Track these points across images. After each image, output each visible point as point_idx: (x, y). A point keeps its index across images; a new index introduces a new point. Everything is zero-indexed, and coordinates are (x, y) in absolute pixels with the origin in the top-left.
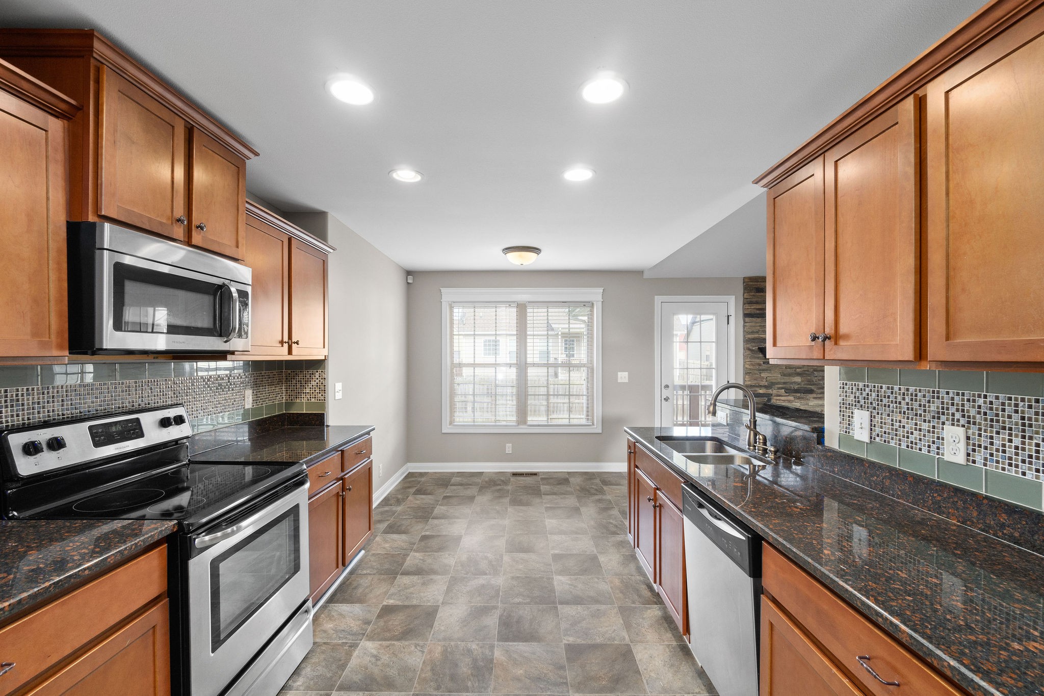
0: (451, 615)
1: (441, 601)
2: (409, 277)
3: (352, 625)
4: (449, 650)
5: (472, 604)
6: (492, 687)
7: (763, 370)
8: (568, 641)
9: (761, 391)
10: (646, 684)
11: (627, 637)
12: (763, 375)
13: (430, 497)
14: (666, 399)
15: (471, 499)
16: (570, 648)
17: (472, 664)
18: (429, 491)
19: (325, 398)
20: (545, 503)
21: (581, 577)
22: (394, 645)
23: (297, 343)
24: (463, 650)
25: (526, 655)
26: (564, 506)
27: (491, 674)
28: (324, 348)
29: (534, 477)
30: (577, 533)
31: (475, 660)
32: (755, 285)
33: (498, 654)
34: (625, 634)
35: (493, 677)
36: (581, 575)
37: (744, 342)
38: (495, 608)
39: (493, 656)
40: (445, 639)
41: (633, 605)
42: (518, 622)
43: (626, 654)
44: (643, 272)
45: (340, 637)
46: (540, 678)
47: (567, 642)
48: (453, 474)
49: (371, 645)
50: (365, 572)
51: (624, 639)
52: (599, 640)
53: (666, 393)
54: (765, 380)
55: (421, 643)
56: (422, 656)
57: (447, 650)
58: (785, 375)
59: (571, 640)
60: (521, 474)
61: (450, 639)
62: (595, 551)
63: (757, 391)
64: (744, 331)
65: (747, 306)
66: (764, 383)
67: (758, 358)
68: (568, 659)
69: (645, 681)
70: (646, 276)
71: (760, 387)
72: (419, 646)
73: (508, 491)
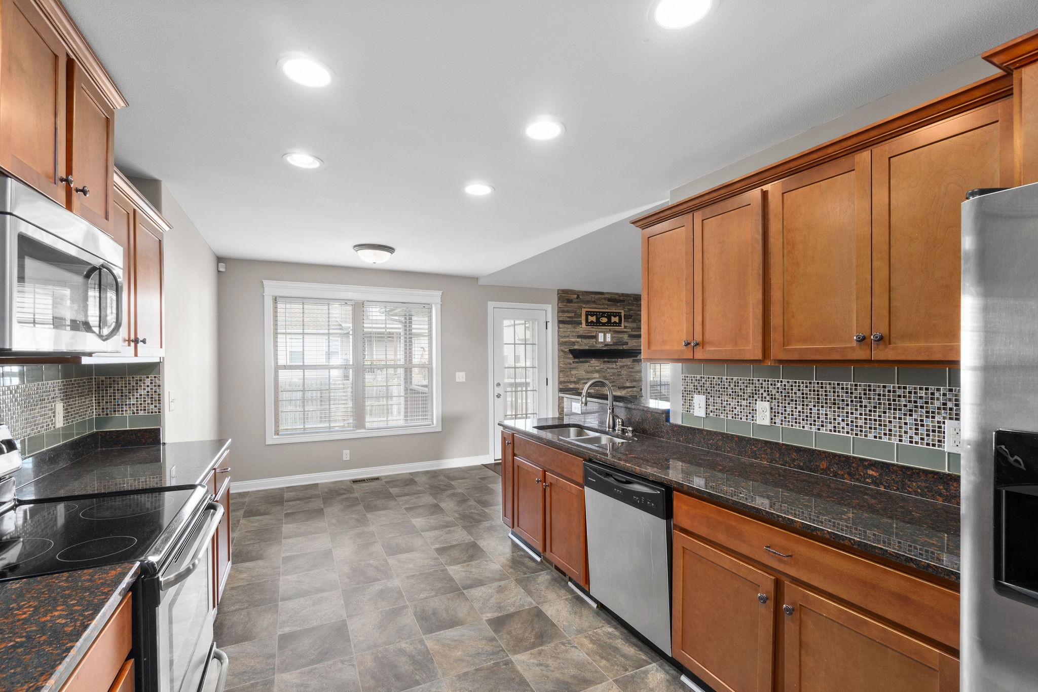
0: (364, 625)
1: (345, 615)
2: (220, 264)
3: (252, 664)
4: (380, 655)
5: (381, 610)
6: (440, 673)
7: (573, 368)
8: (487, 617)
9: (572, 386)
10: (564, 632)
11: (533, 601)
12: (573, 372)
13: (267, 517)
14: (499, 396)
15: (320, 512)
16: (491, 622)
17: (410, 661)
18: (262, 511)
19: (160, 409)
20: (403, 505)
21: (471, 563)
22: (316, 668)
23: (144, 341)
24: (394, 651)
25: (456, 638)
26: (422, 504)
27: (433, 663)
28: (161, 347)
29: (377, 481)
30: (447, 527)
31: (412, 657)
32: (566, 296)
33: (430, 643)
34: (530, 599)
35: (437, 665)
36: (470, 561)
37: (558, 344)
38: (404, 607)
39: (427, 648)
40: (369, 648)
41: (526, 576)
42: (434, 614)
43: (539, 614)
44: (477, 278)
45: (244, 681)
46: (479, 653)
47: (487, 619)
48: (282, 489)
49: (289, 676)
50: (233, 608)
51: (531, 603)
52: (512, 610)
53: (498, 390)
54: (574, 377)
55: (347, 658)
56: (355, 669)
57: (378, 656)
58: (588, 372)
59: (490, 615)
60: (362, 481)
61: (376, 646)
62: (472, 539)
63: (568, 386)
64: (559, 335)
65: (561, 314)
66: (573, 379)
67: (569, 358)
68: (495, 631)
69: (562, 630)
70: (481, 282)
71: (571, 382)
72: (345, 661)
73: (357, 499)
